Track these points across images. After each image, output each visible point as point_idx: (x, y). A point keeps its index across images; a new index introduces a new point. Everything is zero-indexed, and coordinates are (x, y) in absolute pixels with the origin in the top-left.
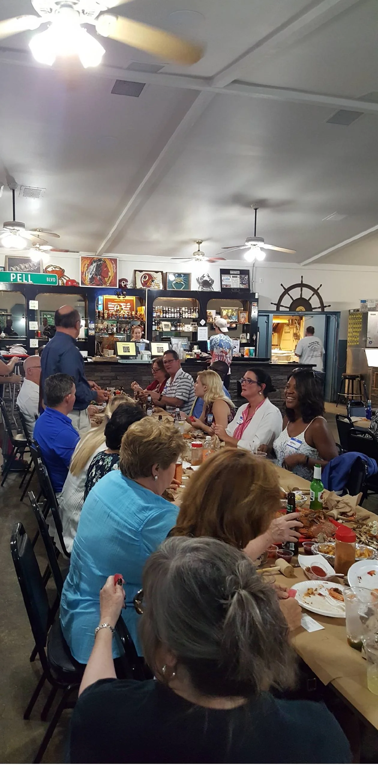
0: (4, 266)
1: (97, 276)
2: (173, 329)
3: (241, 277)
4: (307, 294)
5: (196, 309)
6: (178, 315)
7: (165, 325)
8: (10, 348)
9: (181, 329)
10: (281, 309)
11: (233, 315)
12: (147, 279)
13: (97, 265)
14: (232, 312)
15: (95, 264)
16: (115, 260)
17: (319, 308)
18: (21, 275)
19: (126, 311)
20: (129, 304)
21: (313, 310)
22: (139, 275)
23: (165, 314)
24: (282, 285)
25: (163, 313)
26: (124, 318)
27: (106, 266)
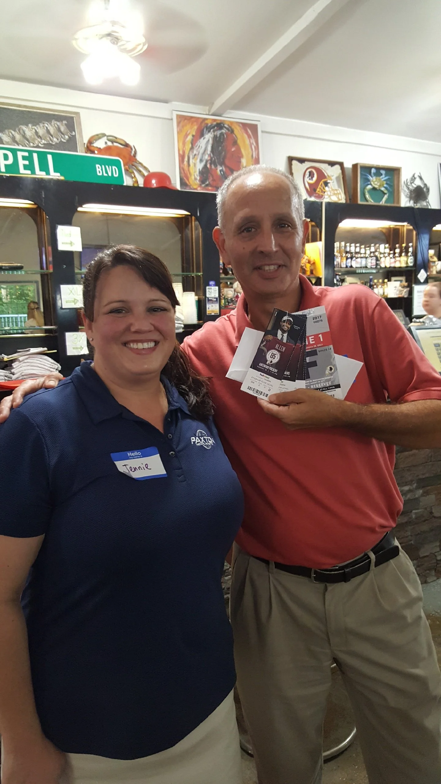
1: (216, 166)
5: (407, 248)
6: (374, 262)
8: (12, 361)
12: (315, 179)
13: (215, 138)
15: (209, 136)
16: (254, 129)
18: (26, 154)
22: (298, 169)
23: (349, 260)
25: (347, 258)
27: (235, 143)
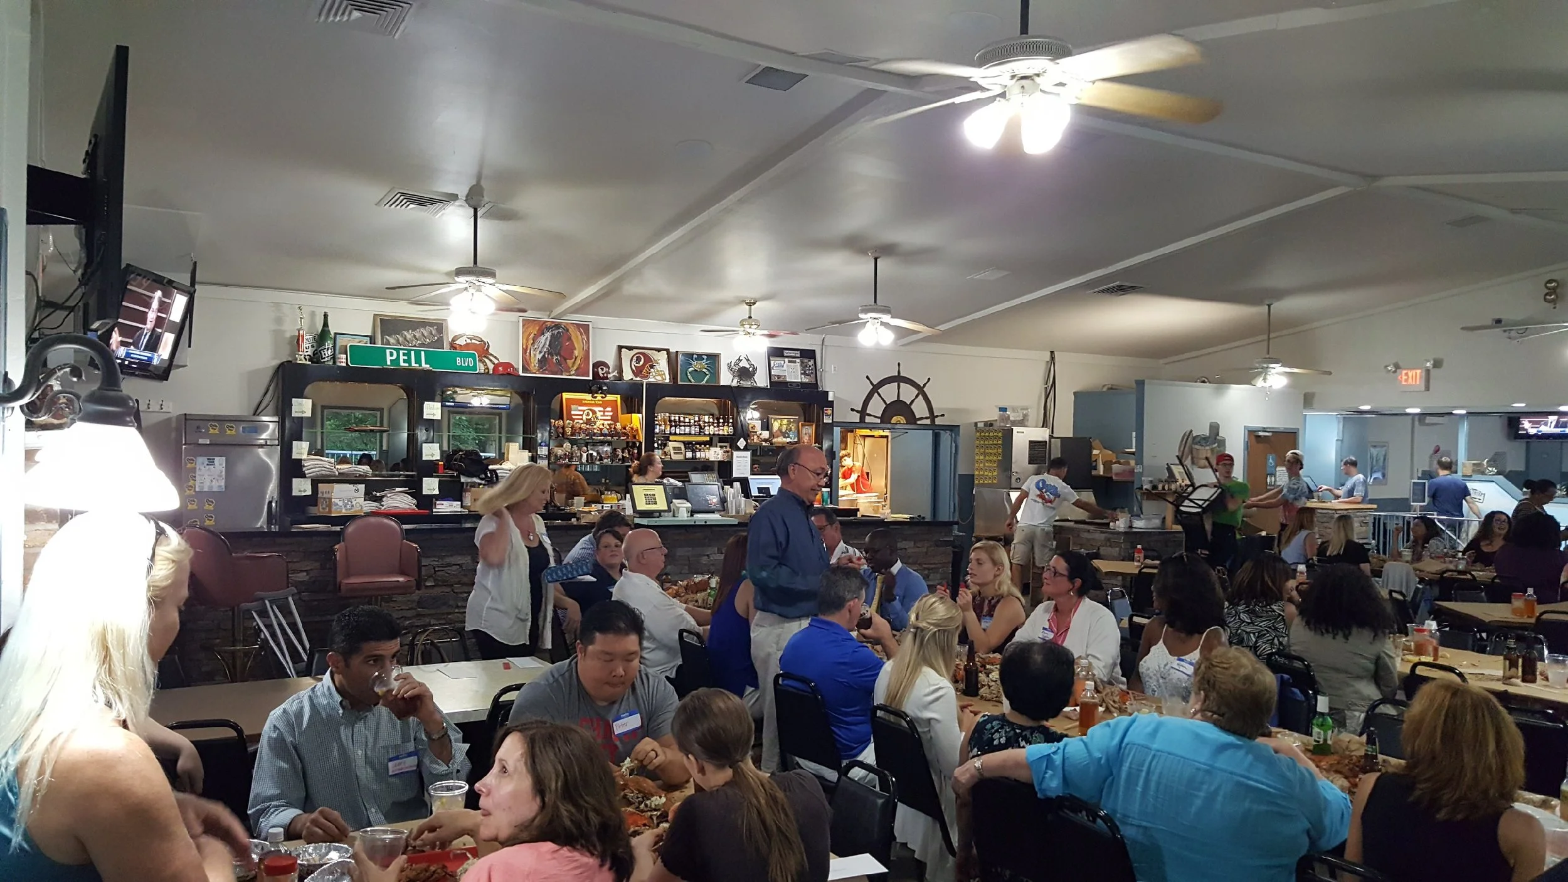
0: (370, 334)
1: (552, 356)
2: (689, 455)
3: (802, 363)
4: (908, 393)
5: (729, 419)
6: (697, 430)
7: (674, 448)
8: (382, 497)
9: (703, 455)
10: (868, 419)
11: (791, 430)
12: (641, 363)
13: (552, 336)
14: (788, 425)
15: (548, 335)
16: (586, 328)
17: (927, 418)
18: (406, 352)
19: (606, 423)
20: (609, 409)
21: (919, 422)
22: (626, 355)
24: (868, 377)
25: (671, 426)
26: (602, 435)
27: (570, 339)
